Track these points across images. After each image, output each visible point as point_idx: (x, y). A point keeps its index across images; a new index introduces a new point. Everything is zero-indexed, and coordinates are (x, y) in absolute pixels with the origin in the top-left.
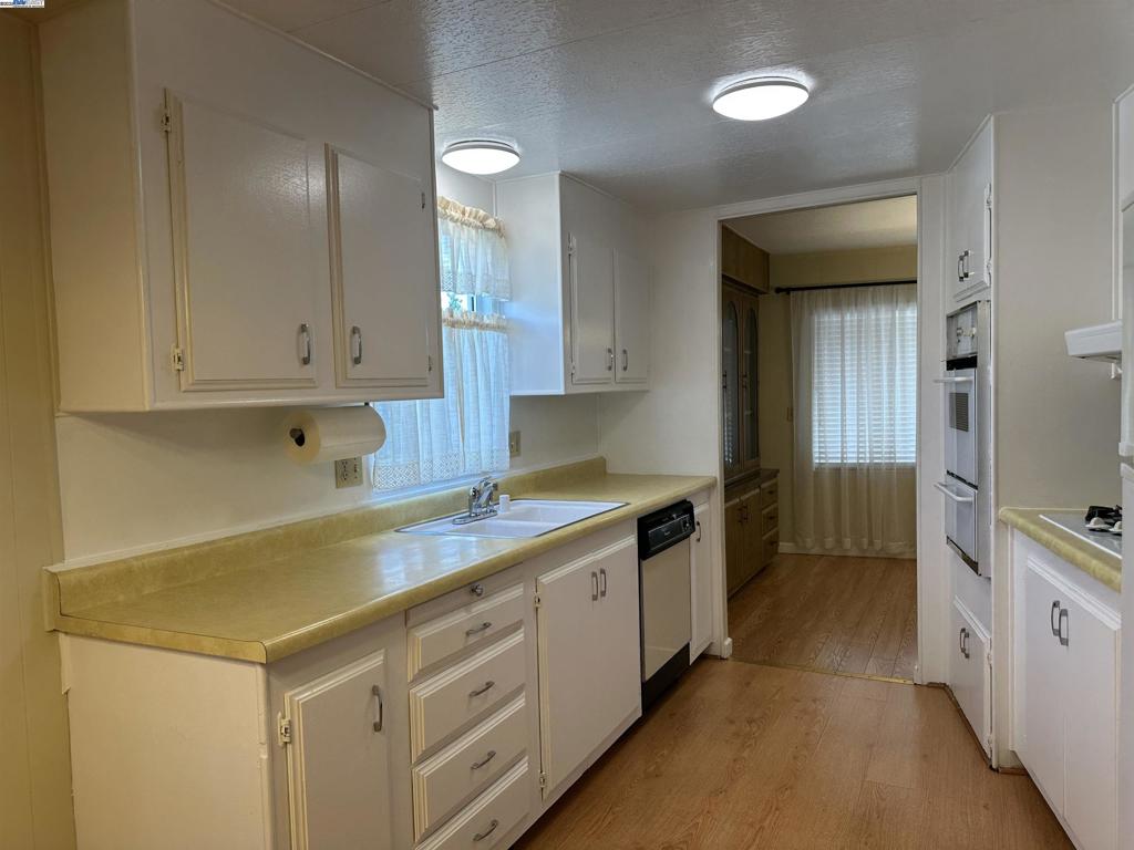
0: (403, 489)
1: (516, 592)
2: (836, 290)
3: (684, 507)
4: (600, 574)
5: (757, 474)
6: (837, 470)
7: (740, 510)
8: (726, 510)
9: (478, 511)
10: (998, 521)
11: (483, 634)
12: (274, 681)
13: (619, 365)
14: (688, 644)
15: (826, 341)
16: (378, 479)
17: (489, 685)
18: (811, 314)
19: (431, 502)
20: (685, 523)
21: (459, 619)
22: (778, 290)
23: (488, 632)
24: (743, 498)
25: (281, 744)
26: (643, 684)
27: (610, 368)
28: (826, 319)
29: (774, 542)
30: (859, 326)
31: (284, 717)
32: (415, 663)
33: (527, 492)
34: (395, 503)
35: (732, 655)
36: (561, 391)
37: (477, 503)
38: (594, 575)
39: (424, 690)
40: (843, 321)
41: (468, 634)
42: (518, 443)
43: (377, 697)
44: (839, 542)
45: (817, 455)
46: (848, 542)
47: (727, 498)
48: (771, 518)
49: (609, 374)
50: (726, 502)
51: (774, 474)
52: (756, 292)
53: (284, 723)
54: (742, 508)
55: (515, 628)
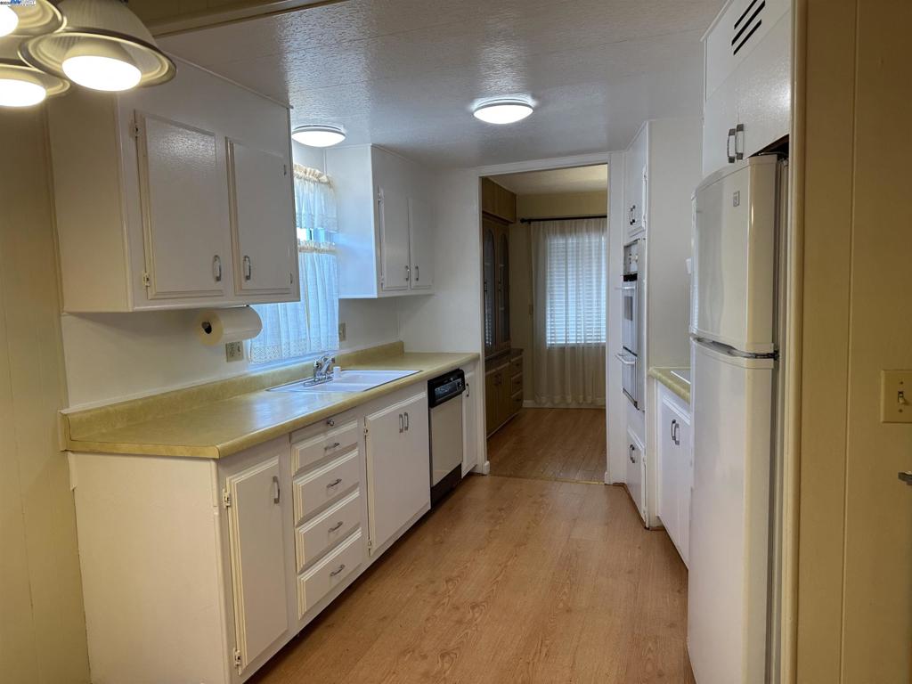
0: (270, 362)
1: (353, 425)
2: (561, 221)
3: (458, 373)
4: (404, 415)
5: (508, 352)
6: (562, 349)
7: (496, 376)
8: (486, 377)
9: (320, 377)
10: (649, 376)
11: (334, 450)
12: (220, 470)
13: (413, 277)
14: (460, 465)
15: (556, 258)
16: (253, 356)
17: (338, 481)
18: (545, 238)
19: (288, 372)
20: (459, 384)
21: (321, 440)
22: (523, 221)
23: (337, 448)
24: (499, 368)
25: (225, 507)
26: (432, 489)
27: (407, 279)
28: (556, 242)
29: (520, 400)
30: (578, 247)
31: (226, 492)
32: (296, 464)
33: (350, 365)
34: (266, 372)
35: (490, 473)
36: (374, 295)
37: (319, 373)
38: (401, 416)
39: (302, 482)
40: (566, 244)
41: (326, 449)
42: (344, 331)
43: (276, 484)
44: (564, 398)
45: (549, 338)
46: (569, 399)
47: (487, 369)
48: (518, 383)
49: (406, 283)
50: (486, 371)
51: (520, 352)
52: (507, 223)
53: (227, 495)
54: (498, 375)
55: (353, 447)
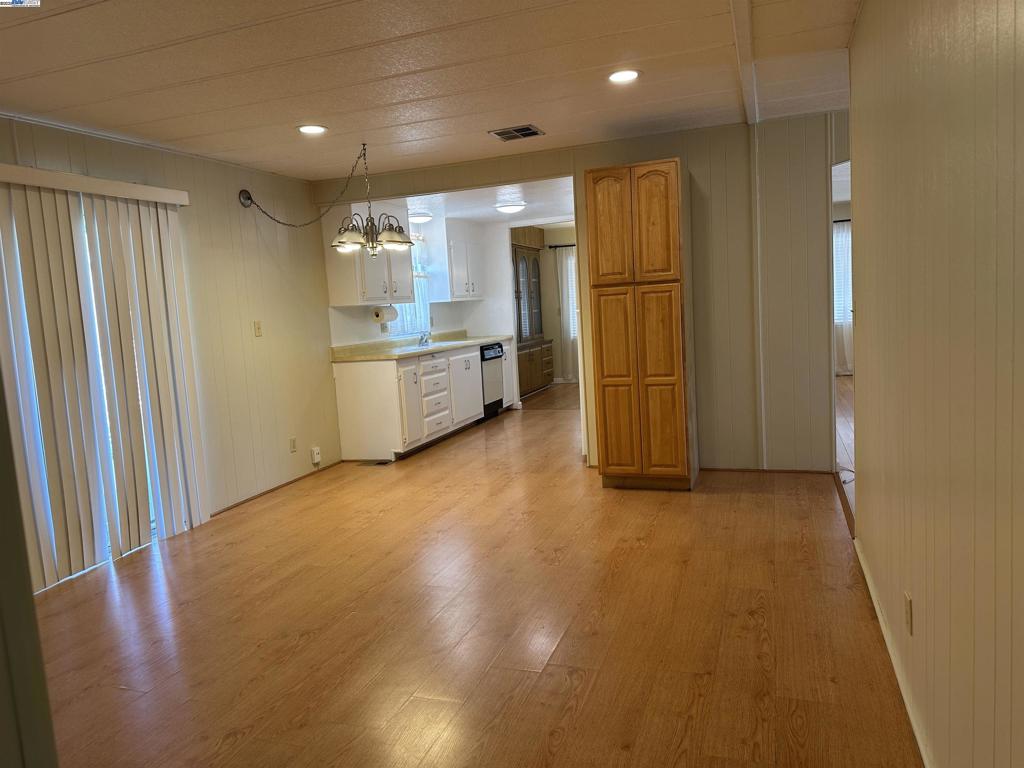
0: (399, 335)
1: (443, 360)
3: (498, 345)
4: (467, 362)
13: (471, 289)
14: (502, 399)
16: (391, 331)
17: (439, 383)
18: (567, 259)
20: (499, 352)
21: (431, 363)
22: (550, 247)
23: (437, 368)
24: (532, 349)
26: (485, 406)
27: (467, 290)
32: (422, 370)
34: (397, 340)
35: (522, 410)
36: (450, 300)
37: (422, 342)
38: (465, 362)
39: (424, 379)
41: (433, 367)
42: (433, 321)
43: (415, 376)
48: (549, 363)
49: (467, 293)
51: (551, 341)
52: (537, 250)
55: (444, 370)
